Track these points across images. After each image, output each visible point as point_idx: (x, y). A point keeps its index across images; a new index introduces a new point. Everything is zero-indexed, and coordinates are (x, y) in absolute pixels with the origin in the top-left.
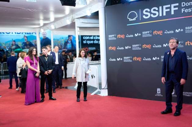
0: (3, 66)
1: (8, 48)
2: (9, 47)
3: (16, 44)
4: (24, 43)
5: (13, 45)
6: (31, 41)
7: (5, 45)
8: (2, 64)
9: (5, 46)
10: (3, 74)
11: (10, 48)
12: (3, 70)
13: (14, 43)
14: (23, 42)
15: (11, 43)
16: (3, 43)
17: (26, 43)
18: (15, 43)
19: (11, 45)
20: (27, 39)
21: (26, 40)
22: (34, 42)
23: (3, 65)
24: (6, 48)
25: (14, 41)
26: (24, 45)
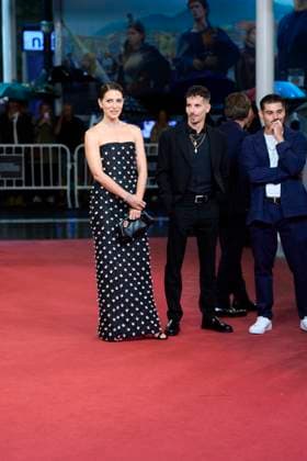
0: (76, 165)
1: (106, 68)
2: (109, 62)
3: (146, 41)
4: (187, 37)
5: (129, 49)
6: (227, 27)
7: (92, 47)
8: (72, 152)
9: (92, 55)
10: (77, 205)
11: (115, 64)
12: (77, 187)
13: (136, 37)
14: (185, 30)
15: (123, 40)
16: (83, 39)
17: (198, 35)
18: (143, 40)
19: (122, 49)
20: (207, 15)
21: (198, 20)
22: (243, 34)
23: (76, 157)
24: (97, 63)
25: (139, 28)
26: (186, 47)
